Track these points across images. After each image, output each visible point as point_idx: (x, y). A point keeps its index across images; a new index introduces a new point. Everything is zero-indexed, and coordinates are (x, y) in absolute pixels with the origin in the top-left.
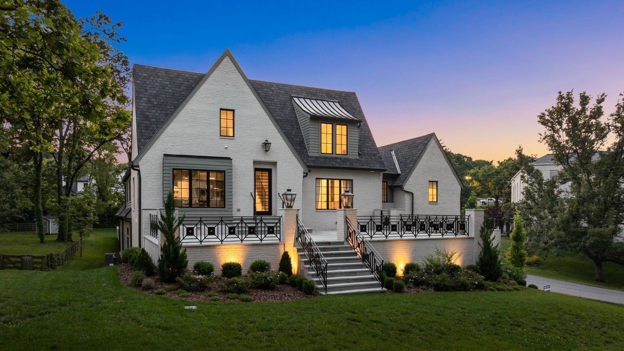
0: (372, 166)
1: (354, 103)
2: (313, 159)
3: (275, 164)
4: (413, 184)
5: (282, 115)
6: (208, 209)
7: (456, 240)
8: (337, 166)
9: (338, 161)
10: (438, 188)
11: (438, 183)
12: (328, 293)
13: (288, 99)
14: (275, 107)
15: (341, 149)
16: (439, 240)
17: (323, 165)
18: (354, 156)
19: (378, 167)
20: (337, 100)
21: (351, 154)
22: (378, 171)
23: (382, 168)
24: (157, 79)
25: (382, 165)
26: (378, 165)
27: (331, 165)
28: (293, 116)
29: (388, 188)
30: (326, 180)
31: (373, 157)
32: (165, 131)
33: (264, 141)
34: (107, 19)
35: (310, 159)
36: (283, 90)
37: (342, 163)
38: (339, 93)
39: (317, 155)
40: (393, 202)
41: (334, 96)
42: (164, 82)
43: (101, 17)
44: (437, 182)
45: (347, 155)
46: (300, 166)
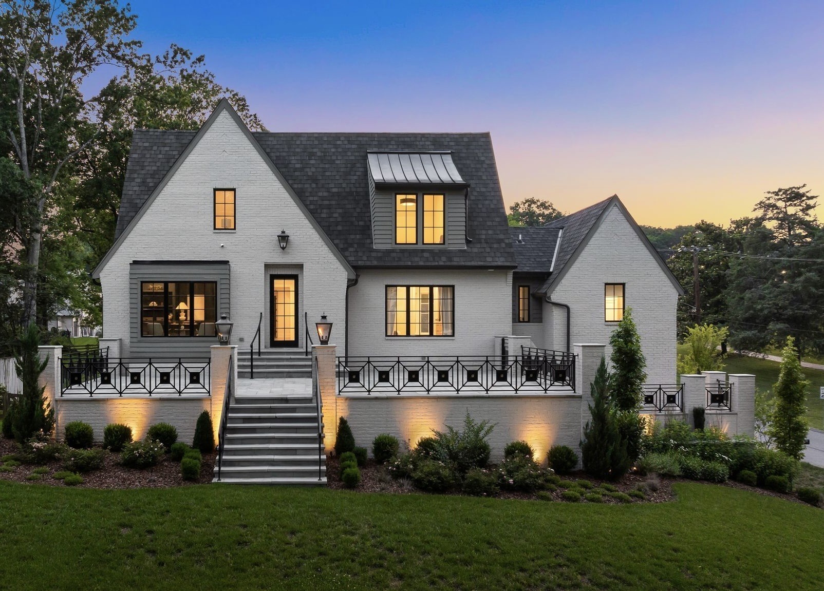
0: (489, 261)
1: (482, 151)
2: (380, 255)
3: (300, 267)
4: (570, 289)
5: (344, 185)
6: (192, 339)
7: (541, 400)
8: (421, 263)
9: (426, 255)
10: (626, 295)
11: (626, 286)
12: (223, 480)
13: (360, 158)
14: (333, 174)
15: (434, 235)
16: (502, 400)
17: (395, 264)
18: (456, 246)
19: (500, 262)
20: (449, 149)
21: (450, 242)
22: (501, 269)
23: (508, 264)
24: (162, 148)
25: (510, 259)
26: (502, 259)
27: (410, 263)
28: (362, 185)
29: (531, 298)
30: (405, 288)
31: (495, 246)
32: (135, 229)
33: (280, 233)
34: (185, 54)
35: (374, 254)
36: (356, 143)
37: (431, 259)
38: (458, 137)
39: (389, 247)
40: (541, 322)
41: (446, 143)
42: (171, 153)
43: (176, 53)
44: (624, 284)
45: (444, 244)
46: (341, 268)
